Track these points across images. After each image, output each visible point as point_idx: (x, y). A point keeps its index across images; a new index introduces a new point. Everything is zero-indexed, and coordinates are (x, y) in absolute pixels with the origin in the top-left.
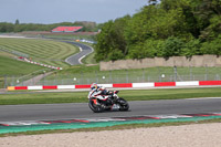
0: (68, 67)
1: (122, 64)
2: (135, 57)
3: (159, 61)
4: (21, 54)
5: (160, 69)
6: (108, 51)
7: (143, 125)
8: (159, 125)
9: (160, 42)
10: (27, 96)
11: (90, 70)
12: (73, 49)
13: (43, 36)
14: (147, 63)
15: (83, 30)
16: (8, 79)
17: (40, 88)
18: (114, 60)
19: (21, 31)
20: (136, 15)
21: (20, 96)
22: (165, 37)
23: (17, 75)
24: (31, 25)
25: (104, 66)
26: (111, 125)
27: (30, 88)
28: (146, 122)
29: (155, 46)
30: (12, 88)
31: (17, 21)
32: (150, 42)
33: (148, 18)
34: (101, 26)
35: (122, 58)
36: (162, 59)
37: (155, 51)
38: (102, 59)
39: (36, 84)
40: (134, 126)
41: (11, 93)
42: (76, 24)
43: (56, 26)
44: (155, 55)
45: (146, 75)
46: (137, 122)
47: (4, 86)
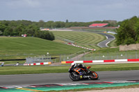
0: (98, 49)
1: (133, 47)
6: (124, 38)
11: (113, 50)
12: (102, 37)
13: (83, 29)
15: (109, 26)
16: (62, 56)
17: (82, 62)
18: (128, 44)
19: (70, 26)
23: (67, 54)
24: (76, 23)
25: (122, 48)
26: (127, 85)
30: (64, 62)
31: (67, 21)
34: (120, 23)
35: (133, 43)
38: (121, 44)
39: (79, 60)
41: (63, 65)
42: (104, 22)
43: (91, 23)
47: (59, 61)
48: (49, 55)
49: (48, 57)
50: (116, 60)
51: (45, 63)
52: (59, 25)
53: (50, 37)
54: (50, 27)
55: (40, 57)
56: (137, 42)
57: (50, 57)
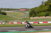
1: (35, 18)
3: (44, 17)
4: (12, 15)
5: (44, 19)
7: (40, 32)
8: (44, 32)
10: (13, 25)
11: (28, 19)
12: (24, 14)
13: (17, 11)
14: (41, 17)
17: (17, 23)
18: (33, 17)
19: (12, 10)
20: (39, 7)
22: (45, 12)
23: (11, 20)
24: (14, 9)
25: (31, 18)
26: (33, 31)
27: (14, 23)
30: (10, 23)
31: (11, 8)
32: (42, 13)
33: (41, 8)
39: (16, 22)
40: (38, 32)
42: (25, 9)
43: (20, 9)
44: (43, 16)
45: (41, 20)
46: (39, 31)
47: (8, 22)
48: (4, 20)
51: (3, 23)
52: (8, 10)
53: (5, 14)
54: (5, 10)
55: (1, 21)
56: (37, 16)
57: (5, 21)
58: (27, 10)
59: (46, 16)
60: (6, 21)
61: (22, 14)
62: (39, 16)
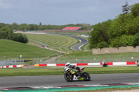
0: (72, 52)
1: (106, 50)
2: (115, 46)
3: (130, 49)
5: (130, 54)
6: (97, 42)
7: (120, 89)
8: (129, 89)
9: (130, 36)
10: (46, 70)
11: (86, 54)
12: (76, 41)
14: (122, 49)
15: (82, 29)
16: (35, 59)
17: (55, 65)
18: (101, 48)
19: (43, 29)
21: (42, 70)
22: (134, 34)
23: (40, 57)
24: (49, 26)
25: (95, 51)
26: (99, 88)
27: (48, 65)
28: (122, 87)
29: (127, 39)
30: (37, 65)
31: (40, 24)
32: (124, 37)
33: (123, 22)
34: (93, 27)
35: (106, 47)
36: (132, 47)
37: (127, 42)
38: (94, 47)
39: (53, 63)
40: (114, 89)
41: (36, 68)
42: (78, 25)
43: (65, 26)
44: (127, 44)
45: (122, 57)
47: (32, 64)
48: (22, 58)
49: (21, 60)
50: (89, 64)
51: (18, 66)
52: (32, 28)
53: (23, 40)
54: (23, 30)
55: (13, 59)
56: (110, 46)
57: (23, 60)
58: (83, 28)
59: (135, 45)
60: (26, 60)
61: (71, 41)
62: (116, 46)
